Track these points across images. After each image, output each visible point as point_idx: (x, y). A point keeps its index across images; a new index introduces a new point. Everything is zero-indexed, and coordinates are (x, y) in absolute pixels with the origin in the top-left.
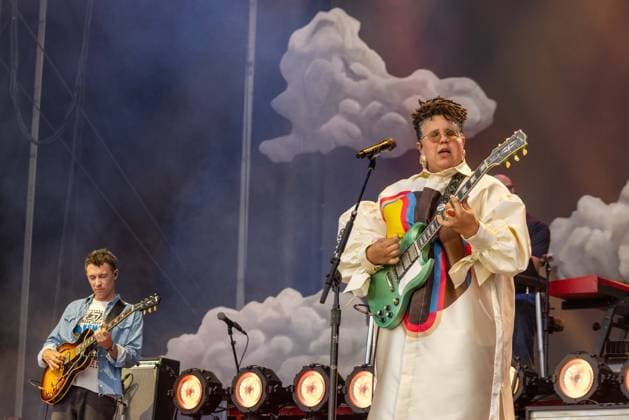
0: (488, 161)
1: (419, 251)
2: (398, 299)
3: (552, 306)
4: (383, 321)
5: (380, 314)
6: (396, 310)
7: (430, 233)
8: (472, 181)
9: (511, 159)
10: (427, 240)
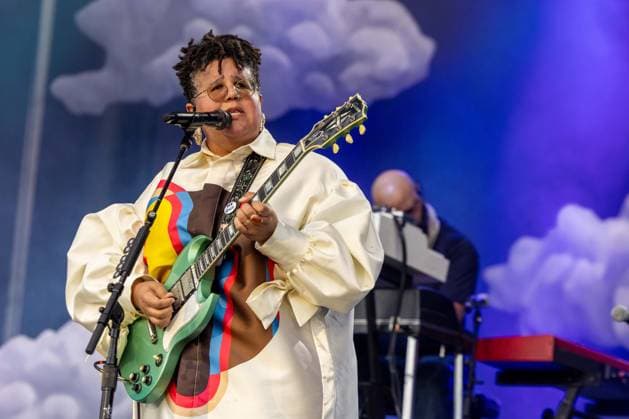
0: (307, 142)
1: (196, 281)
2: (161, 356)
3: (479, 378)
4: (137, 389)
5: (134, 378)
6: (157, 374)
7: (215, 253)
8: (281, 172)
9: (341, 140)
10: (210, 264)
